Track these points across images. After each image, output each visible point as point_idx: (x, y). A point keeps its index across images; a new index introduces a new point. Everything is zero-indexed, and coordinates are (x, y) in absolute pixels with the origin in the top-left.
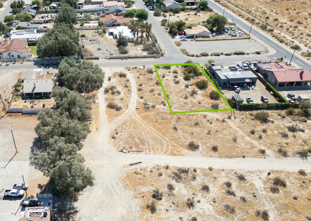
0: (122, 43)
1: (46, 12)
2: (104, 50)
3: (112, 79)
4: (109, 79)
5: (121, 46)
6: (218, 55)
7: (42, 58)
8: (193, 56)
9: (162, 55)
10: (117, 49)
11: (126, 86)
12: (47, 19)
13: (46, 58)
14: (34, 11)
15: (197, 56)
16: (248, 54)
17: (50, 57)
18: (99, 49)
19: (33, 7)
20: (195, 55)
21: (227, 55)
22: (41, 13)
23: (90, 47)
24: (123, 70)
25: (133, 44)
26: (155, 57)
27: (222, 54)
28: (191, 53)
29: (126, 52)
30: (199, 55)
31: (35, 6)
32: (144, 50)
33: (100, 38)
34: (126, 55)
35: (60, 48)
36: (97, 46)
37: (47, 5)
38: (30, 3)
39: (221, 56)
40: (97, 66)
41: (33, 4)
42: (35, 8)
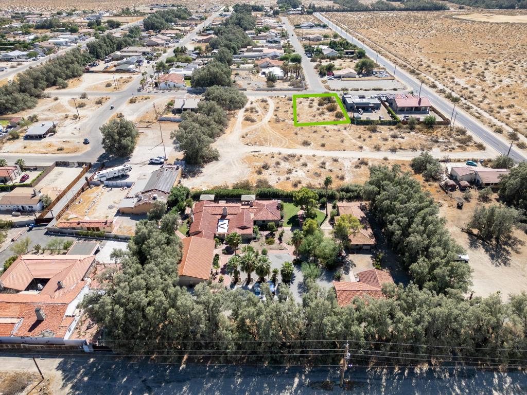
0: (271, 79)
1: (207, 57)
2: (253, 84)
3: (254, 104)
4: (252, 103)
5: (270, 82)
6: (358, 90)
7: (195, 87)
8: (334, 90)
9: (306, 89)
10: (265, 84)
11: (265, 108)
12: (206, 62)
13: (199, 88)
14: (194, 55)
15: (338, 90)
16: (385, 90)
17: (202, 86)
18: (249, 84)
19: (195, 52)
20: (336, 89)
21: (366, 90)
22: (201, 57)
23: (240, 82)
24: (265, 98)
25: (281, 81)
26: (299, 90)
27: (361, 89)
28: (332, 88)
29: (273, 86)
30: (340, 89)
31: (197, 52)
32: (290, 85)
33: (252, 77)
34: (273, 88)
35: (211, 78)
36: (248, 82)
37: (209, 51)
38: (193, 49)
39: (360, 91)
40: (242, 94)
41: (195, 49)
42: (196, 54)
